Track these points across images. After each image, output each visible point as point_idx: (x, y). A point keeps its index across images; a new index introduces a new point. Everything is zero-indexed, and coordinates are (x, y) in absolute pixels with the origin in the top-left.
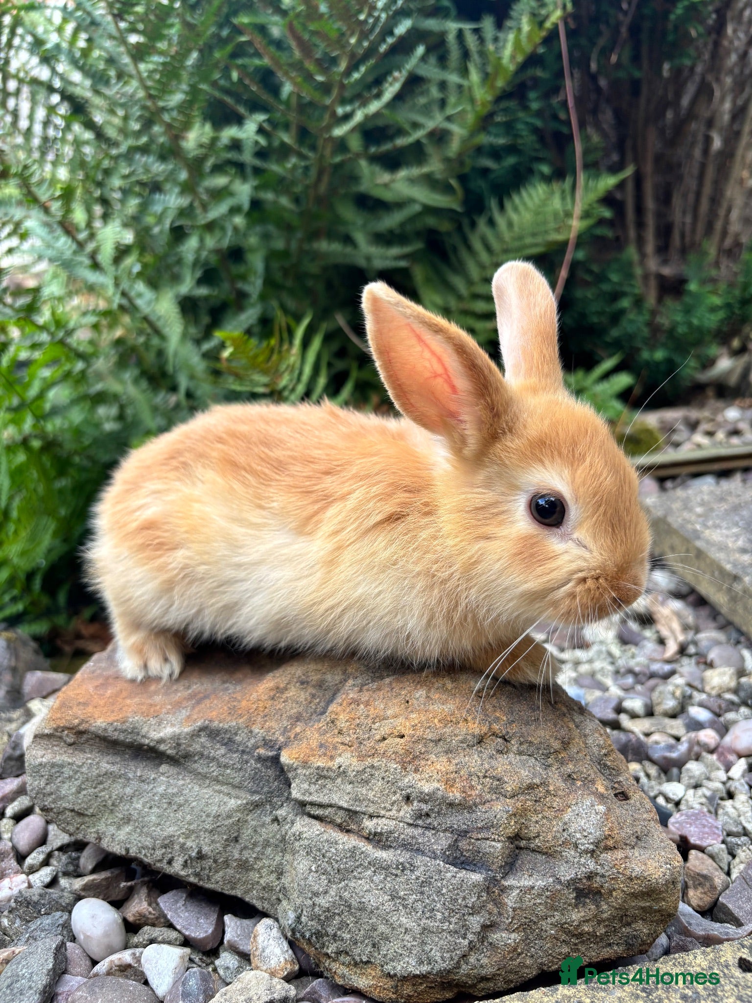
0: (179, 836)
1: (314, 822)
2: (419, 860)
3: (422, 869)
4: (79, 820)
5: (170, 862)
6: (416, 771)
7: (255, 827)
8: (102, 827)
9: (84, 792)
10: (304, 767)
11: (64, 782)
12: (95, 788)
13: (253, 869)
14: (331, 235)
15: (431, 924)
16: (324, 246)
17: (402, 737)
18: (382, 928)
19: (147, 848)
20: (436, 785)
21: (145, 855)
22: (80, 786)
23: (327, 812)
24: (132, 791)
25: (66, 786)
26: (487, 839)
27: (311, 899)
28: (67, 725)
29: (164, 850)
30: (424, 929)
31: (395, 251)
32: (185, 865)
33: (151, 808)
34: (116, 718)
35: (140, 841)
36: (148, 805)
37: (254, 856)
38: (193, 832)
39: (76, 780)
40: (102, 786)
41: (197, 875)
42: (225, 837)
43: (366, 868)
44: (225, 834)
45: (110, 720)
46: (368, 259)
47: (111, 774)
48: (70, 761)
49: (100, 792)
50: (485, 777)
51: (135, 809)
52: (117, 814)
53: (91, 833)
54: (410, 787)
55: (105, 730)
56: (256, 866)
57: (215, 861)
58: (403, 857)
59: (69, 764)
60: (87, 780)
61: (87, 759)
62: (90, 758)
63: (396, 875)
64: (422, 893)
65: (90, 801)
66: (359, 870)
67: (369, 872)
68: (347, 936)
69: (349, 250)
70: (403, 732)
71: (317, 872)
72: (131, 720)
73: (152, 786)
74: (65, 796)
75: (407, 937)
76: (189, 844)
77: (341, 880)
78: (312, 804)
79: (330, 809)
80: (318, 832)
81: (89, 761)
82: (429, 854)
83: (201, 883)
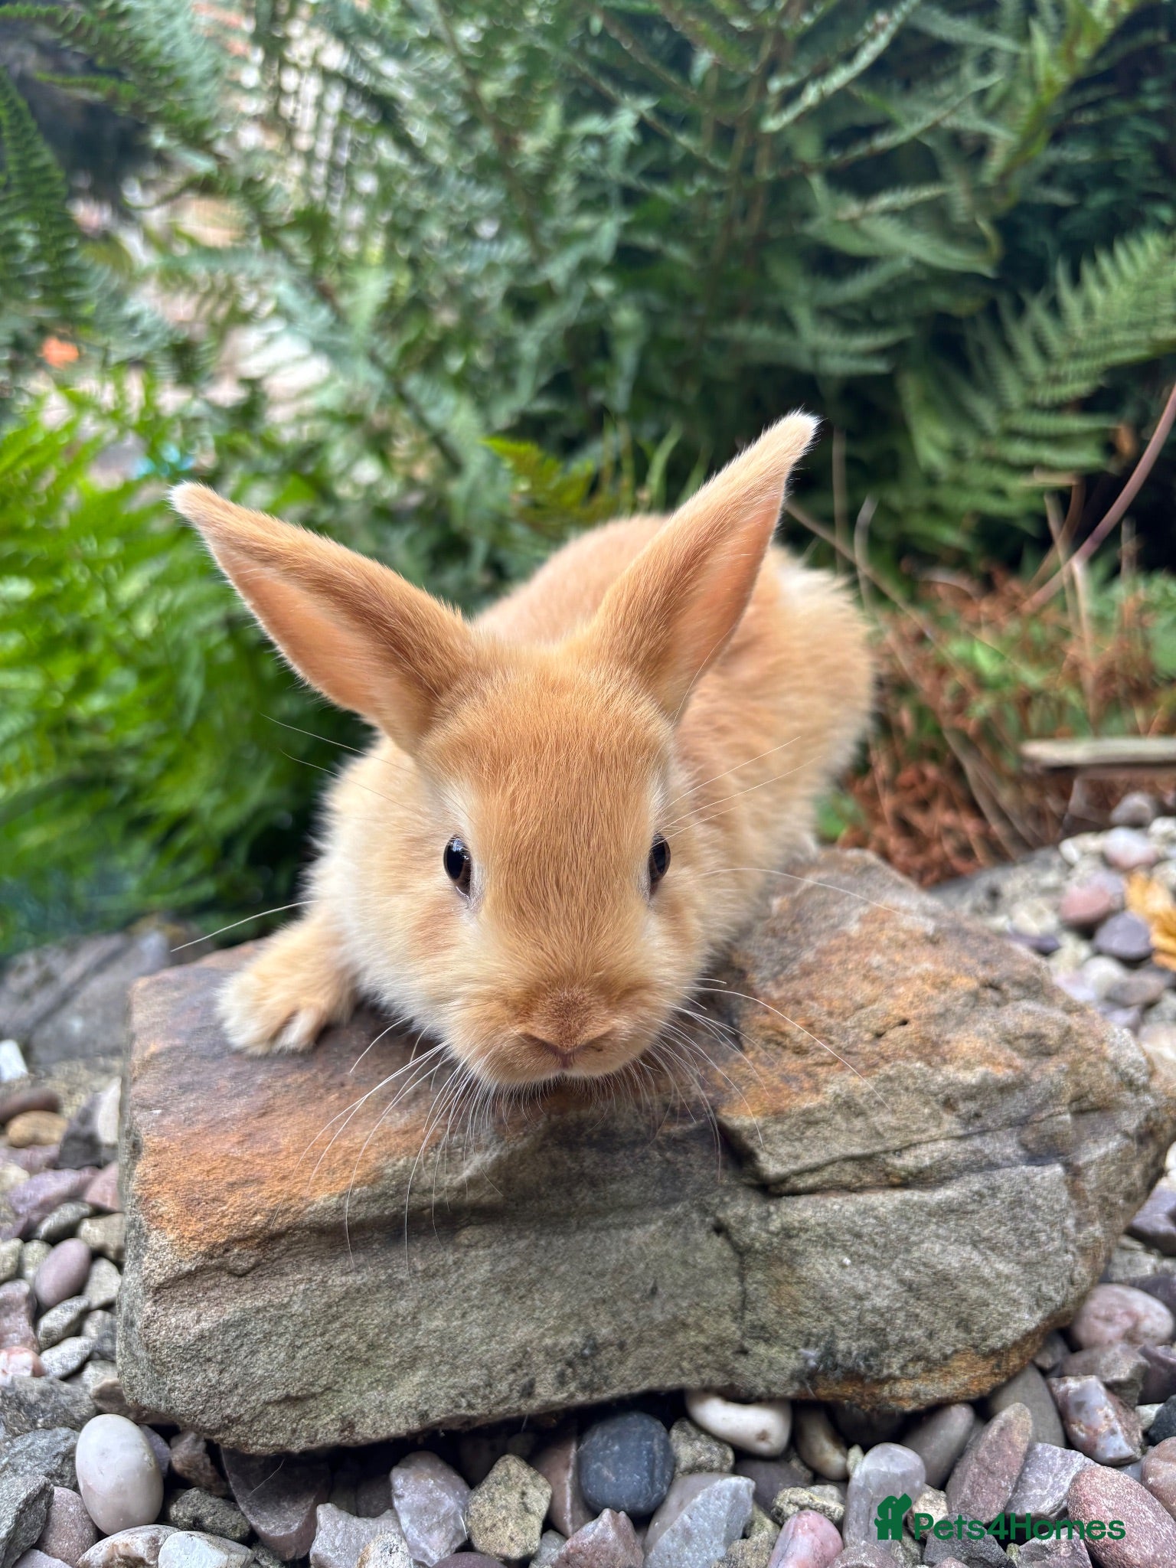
0: (543, 1336)
1: (812, 1198)
2: (998, 1177)
3: (1006, 1186)
4: (293, 1413)
5: (528, 1391)
6: (945, 1061)
7: (683, 1255)
8: (349, 1402)
9: (304, 1352)
10: (777, 1121)
11: (253, 1353)
12: (322, 1334)
13: (684, 1325)
15: (1031, 1254)
17: (904, 1023)
18: (975, 1292)
19: (475, 1389)
20: (980, 1070)
21: (470, 1406)
22: (292, 1345)
23: (826, 1174)
24: (413, 1304)
25: (262, 1356)
26: (1051, 1116)
27: (854, 1308)
28: (235, 1234)
29: (511, 1377)
30: (1026, 1264)
32: (562, 1380)
33: (464, 1315)
34: (352, 1180)
35: (453, 1387)
36: (458, 1313)
37: (684, 1304)
38: (570, 1316)
39: (281, 1335)
40: (337, 1325)
41: (584, 1387)
42: (637, 1296)
43: (926, 1224)
44: (637, 1290)
45: (341, 1187)
47: (358, 1290)
48: (260, 1303)
49: (335, 1337)
50: (1017, 1038)
51: (429, 1332)
52: (383, 1362)
53: (324, 1426)
54: (949, 1085)
55: (339, 1209)
56: (690, 1320)
57: (622, 1346)
58: (976, 1182)
59: (258, 1311)
60: (305, 1324)
61: (295, 1285)
62: (301, 1281)
63: (973, 1212)
64: (1014, 1218)
65: (319, 1361)
66: (917, 1230)
67: (933, 1227)
68: (918, 1333)
70: (903, 1015)
71: (853, 1263)
72: (389, 1171)
73: (454, 1276)
74: (263, 1378)
75: (1012, 1287)
76: (565, 1340)
77: (893, 1258)
78: (800, 1173)
79: (830, 1168)
80: (836, 1207)
81: (302, 1287)
82: (1005, 1163)
83: (596, 1396)
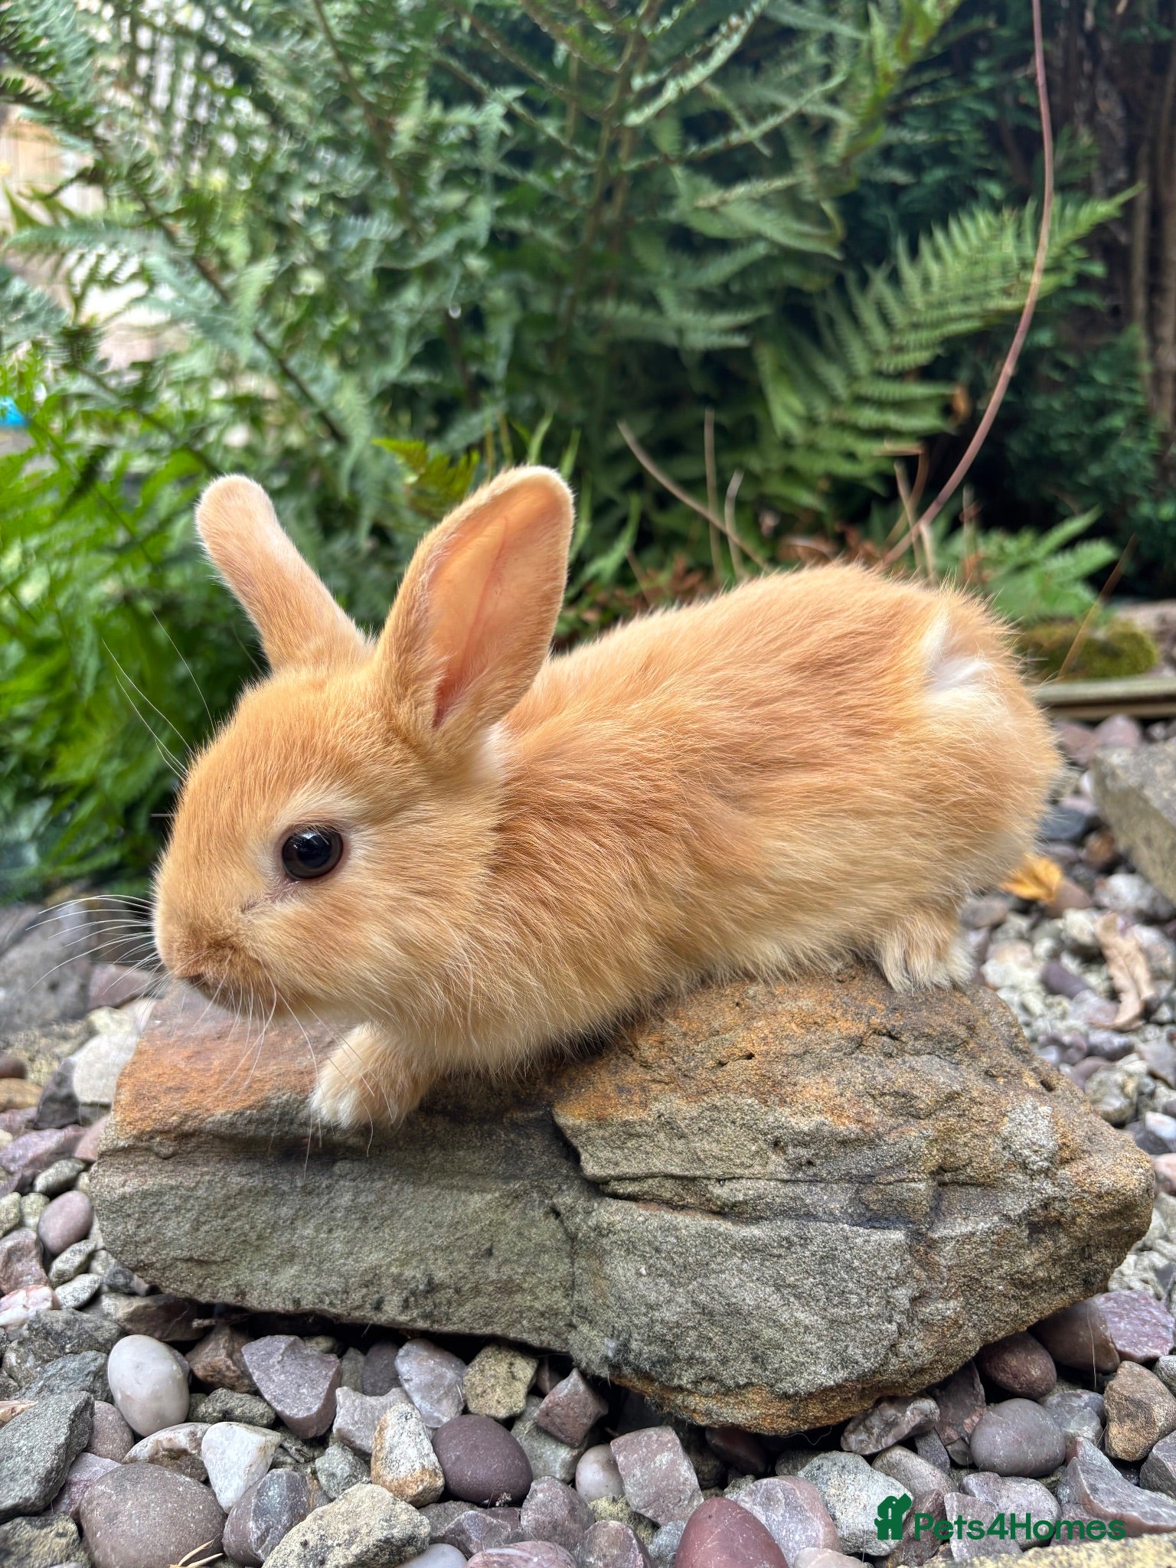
0: (390, 1264)
1: (628, 1204)
2: (812, 1228)
3: (820, 1239)
4: (199, 1272)
5: (378, 1306)
6: (783, 1102)
7: (519, 1228)
8: (243, 1276)
9: (206, 1228)
10: (600, 1126)
11: (167, 1219)
12: (223, 1218)
13: (520, 1289)
14: (623, 293)
15: (841, 1312)
16: (608, 308)
17: (750, 1056)
18: (768, 1333)
19: (335, 1292)
20: (818, 1118)
21: (331, 1304)
22: (197, 1220)
23: (646, 1186)
24: (291, 1212)
25: (172, 1224)
26: (903, 1180)
27: (645, 1315)
28: (158, 1126)
29: (364, 1290)
30: (832, 1321)
31: (724, 320)
32: (406, 1306)
33: (330, 1231)
34: (247, 1103)
35: (319, 1285)
36: (325, 1228)
37: (521, 1271)
38: (414, 1254)
39: (189, 1211)
40: (234, 1213)
41: (426, 1316)
42: (471, 1252)
43: (728, 1256)
44: (470, 1247)
45: (237, 1107)
46: (680, 331)
47: (250, 1191)
48: (173, 1182)
49: (233, 1222)
50: (883, 1094)
51: (302, 1238)
52: (269, 1251)
53: (224, 1288)
54: (779, 1127)
55: (232, 1124)
56: (525, 1285)
57: (458, 1291)
58: (788, 1228)
59: (172, 1188)
60: (208, 1207)
61: (202, 1175)
62: (208, 1173)
63: (779, 1256)
64: (823, 1273)
65: (218, 1238)
66: (719, 1259)
67: (736, 1260)
68: (709, 1355)
69: (649, 316)
70: (751, 1049)
71: (649, 1275)
72: (275, 1102)
73: (326, 1198)
74: (172, 1241)
75: (809, 1338)
76: (408, 1273)
77: (690, 1280)
78: (620, 1179)
79: (650, 1181)
80: (641, 1219)
81: (207, 1178)
82: (825, 1217)
83: (436, 1327)
